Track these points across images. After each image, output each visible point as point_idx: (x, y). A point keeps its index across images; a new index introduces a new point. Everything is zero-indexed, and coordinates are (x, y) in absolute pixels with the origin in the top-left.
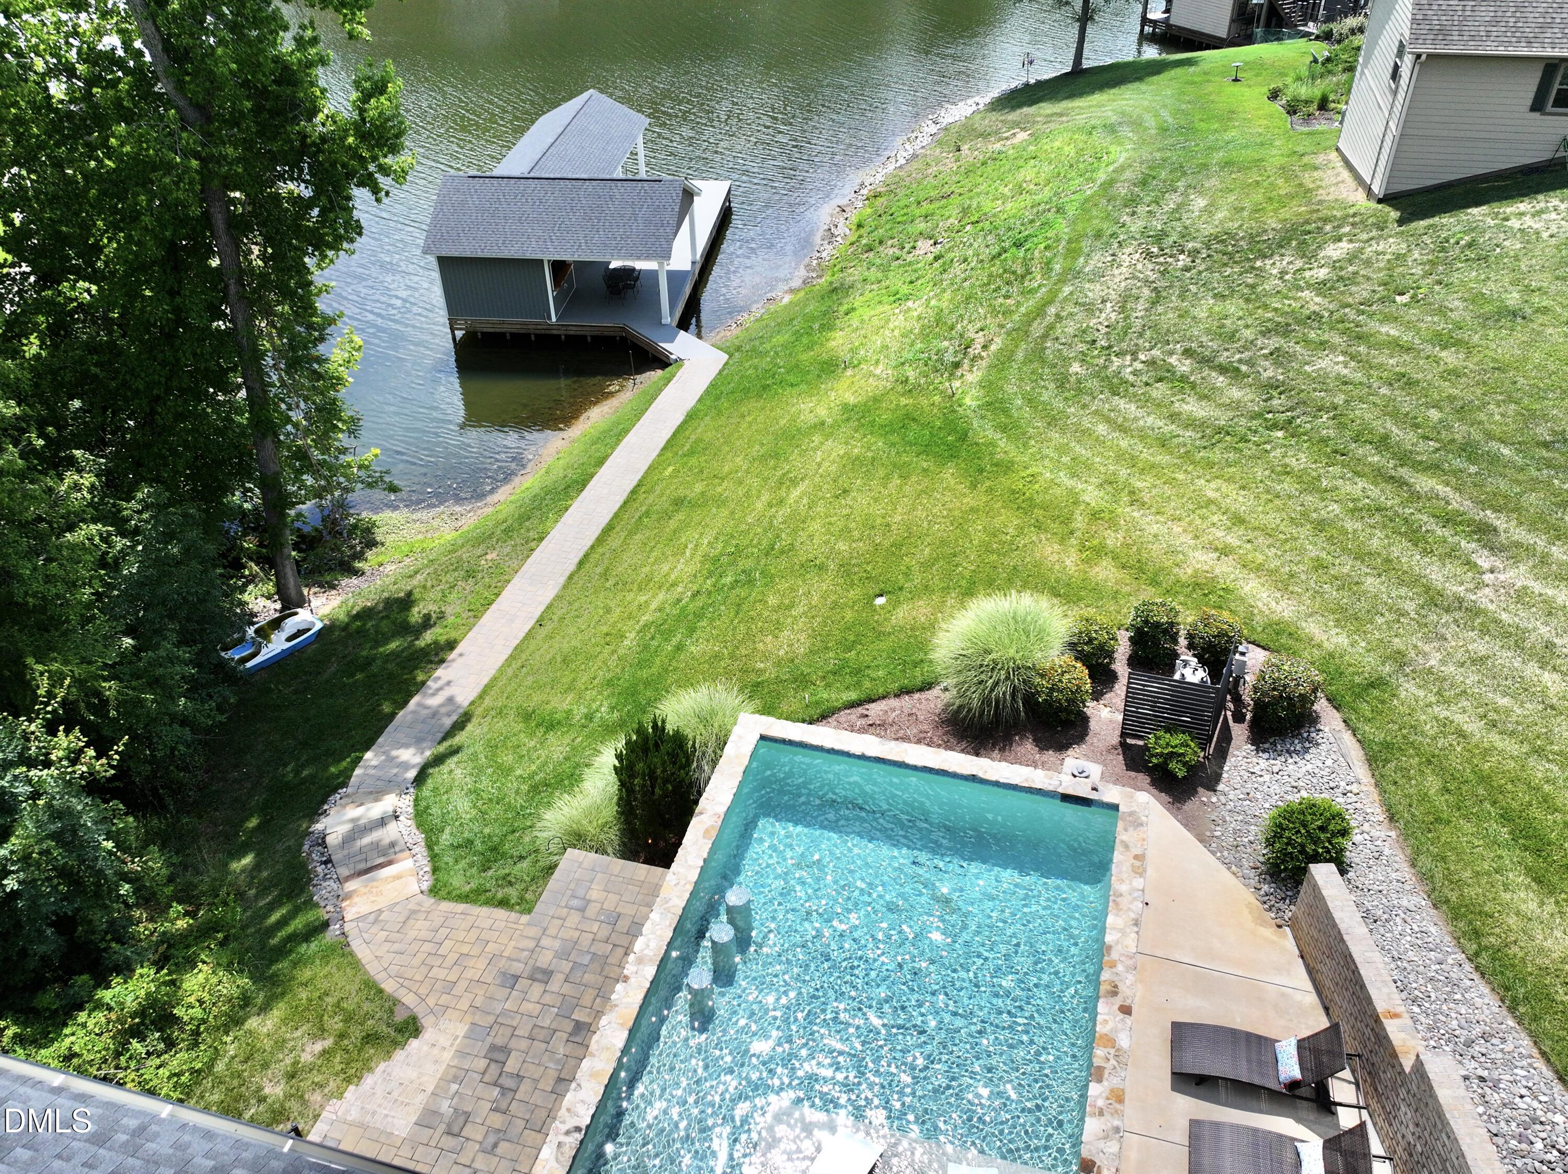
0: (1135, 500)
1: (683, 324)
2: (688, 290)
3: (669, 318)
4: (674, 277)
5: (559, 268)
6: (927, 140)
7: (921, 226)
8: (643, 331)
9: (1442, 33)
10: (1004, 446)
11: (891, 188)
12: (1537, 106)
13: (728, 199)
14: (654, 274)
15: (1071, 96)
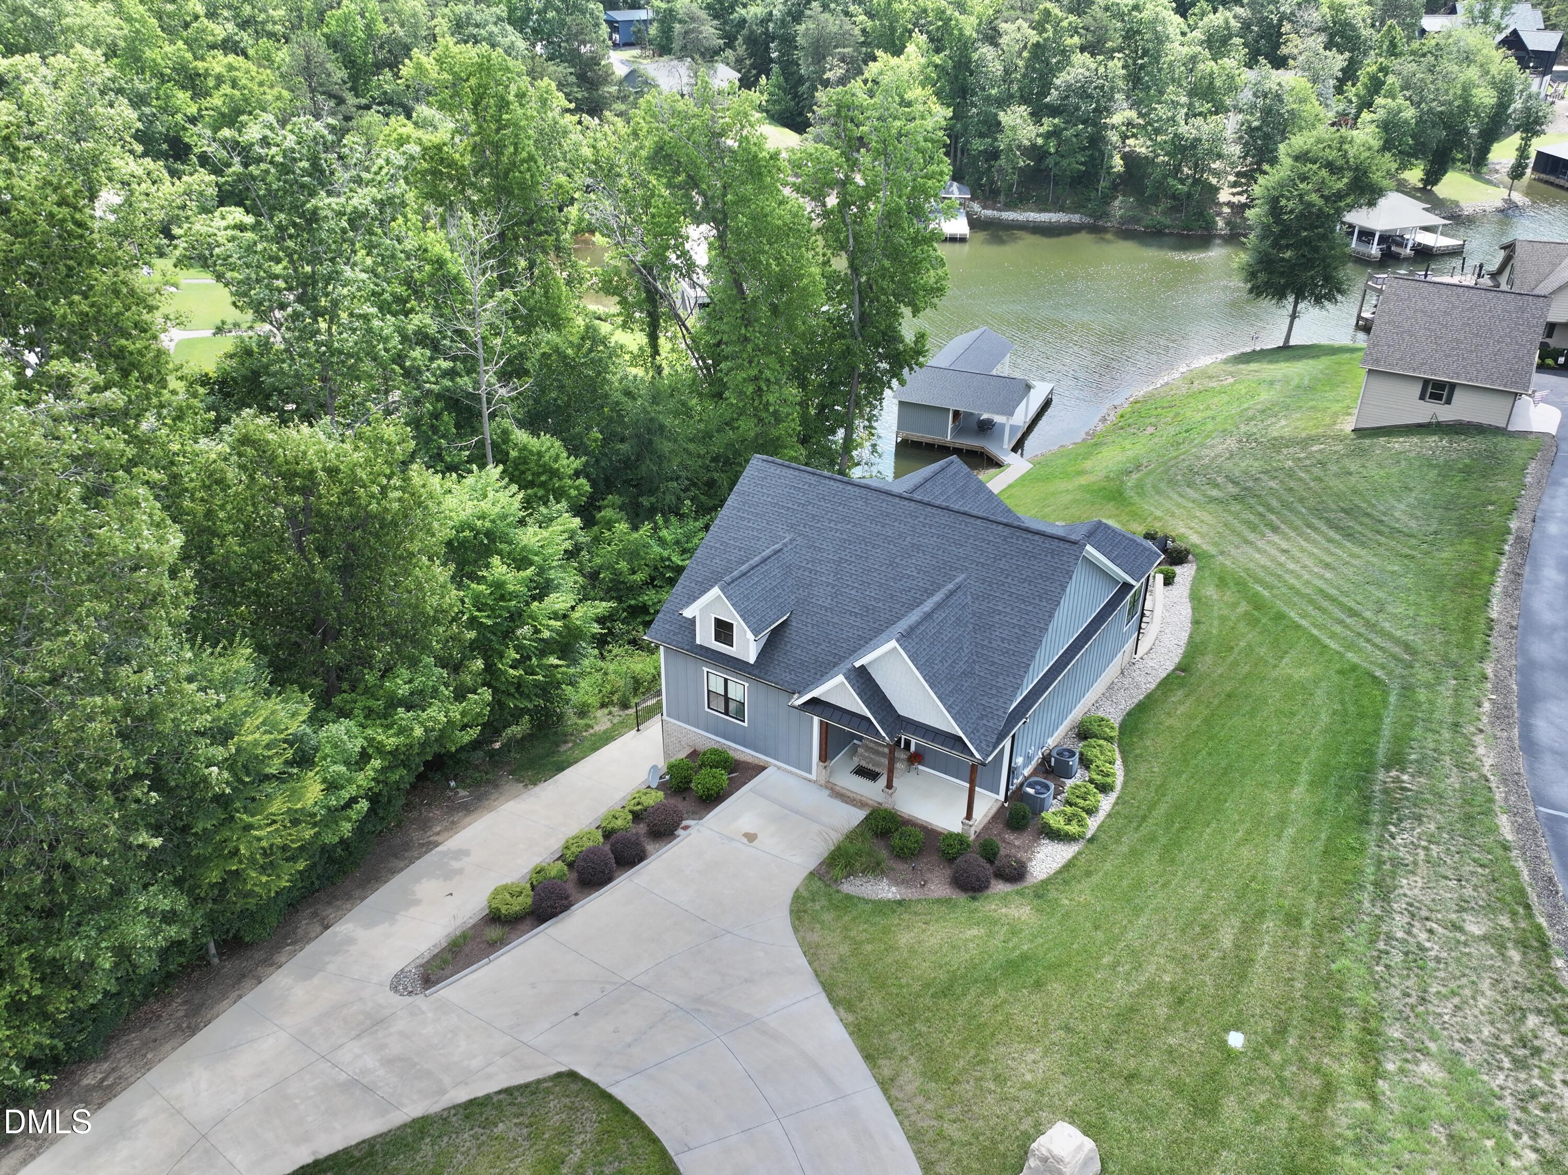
0: (1173, 515)
1: (1014, 450)
2: (1019, 435)
3: (1008, 443)
4: (1013, 428)
5: (956, 414)
6: (1177, 375)
7: (1153, 420)
8: (993, 449)
9: (1377, 361)
10: (1136, 499)
11: (1146, 400)
12: (1422, 397)
13: (1051, 392)
14: (1003, 426)
15: (1271, 362)
